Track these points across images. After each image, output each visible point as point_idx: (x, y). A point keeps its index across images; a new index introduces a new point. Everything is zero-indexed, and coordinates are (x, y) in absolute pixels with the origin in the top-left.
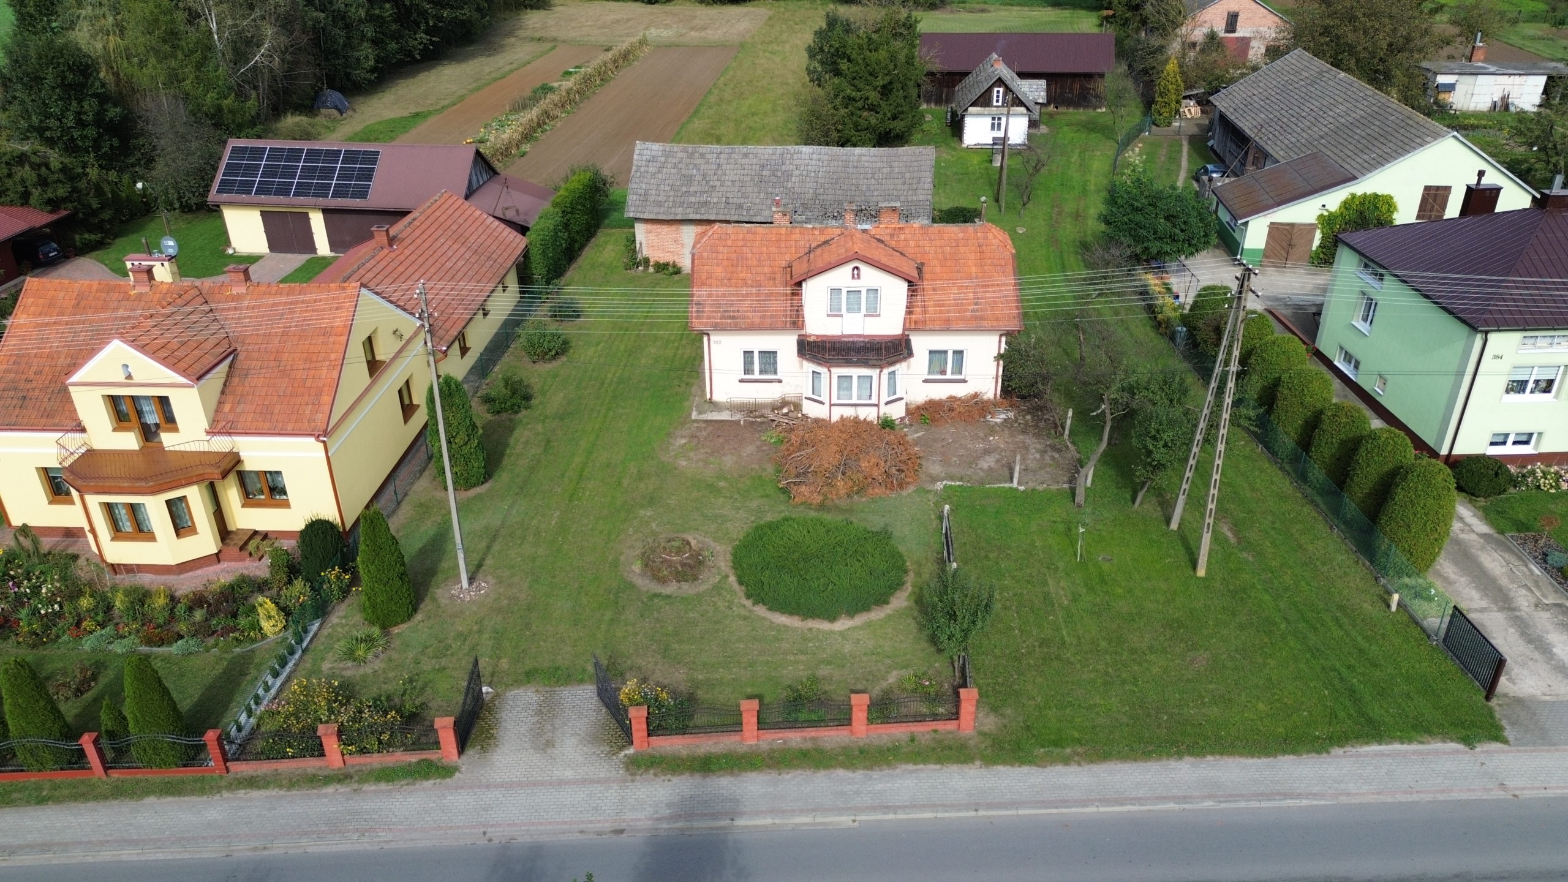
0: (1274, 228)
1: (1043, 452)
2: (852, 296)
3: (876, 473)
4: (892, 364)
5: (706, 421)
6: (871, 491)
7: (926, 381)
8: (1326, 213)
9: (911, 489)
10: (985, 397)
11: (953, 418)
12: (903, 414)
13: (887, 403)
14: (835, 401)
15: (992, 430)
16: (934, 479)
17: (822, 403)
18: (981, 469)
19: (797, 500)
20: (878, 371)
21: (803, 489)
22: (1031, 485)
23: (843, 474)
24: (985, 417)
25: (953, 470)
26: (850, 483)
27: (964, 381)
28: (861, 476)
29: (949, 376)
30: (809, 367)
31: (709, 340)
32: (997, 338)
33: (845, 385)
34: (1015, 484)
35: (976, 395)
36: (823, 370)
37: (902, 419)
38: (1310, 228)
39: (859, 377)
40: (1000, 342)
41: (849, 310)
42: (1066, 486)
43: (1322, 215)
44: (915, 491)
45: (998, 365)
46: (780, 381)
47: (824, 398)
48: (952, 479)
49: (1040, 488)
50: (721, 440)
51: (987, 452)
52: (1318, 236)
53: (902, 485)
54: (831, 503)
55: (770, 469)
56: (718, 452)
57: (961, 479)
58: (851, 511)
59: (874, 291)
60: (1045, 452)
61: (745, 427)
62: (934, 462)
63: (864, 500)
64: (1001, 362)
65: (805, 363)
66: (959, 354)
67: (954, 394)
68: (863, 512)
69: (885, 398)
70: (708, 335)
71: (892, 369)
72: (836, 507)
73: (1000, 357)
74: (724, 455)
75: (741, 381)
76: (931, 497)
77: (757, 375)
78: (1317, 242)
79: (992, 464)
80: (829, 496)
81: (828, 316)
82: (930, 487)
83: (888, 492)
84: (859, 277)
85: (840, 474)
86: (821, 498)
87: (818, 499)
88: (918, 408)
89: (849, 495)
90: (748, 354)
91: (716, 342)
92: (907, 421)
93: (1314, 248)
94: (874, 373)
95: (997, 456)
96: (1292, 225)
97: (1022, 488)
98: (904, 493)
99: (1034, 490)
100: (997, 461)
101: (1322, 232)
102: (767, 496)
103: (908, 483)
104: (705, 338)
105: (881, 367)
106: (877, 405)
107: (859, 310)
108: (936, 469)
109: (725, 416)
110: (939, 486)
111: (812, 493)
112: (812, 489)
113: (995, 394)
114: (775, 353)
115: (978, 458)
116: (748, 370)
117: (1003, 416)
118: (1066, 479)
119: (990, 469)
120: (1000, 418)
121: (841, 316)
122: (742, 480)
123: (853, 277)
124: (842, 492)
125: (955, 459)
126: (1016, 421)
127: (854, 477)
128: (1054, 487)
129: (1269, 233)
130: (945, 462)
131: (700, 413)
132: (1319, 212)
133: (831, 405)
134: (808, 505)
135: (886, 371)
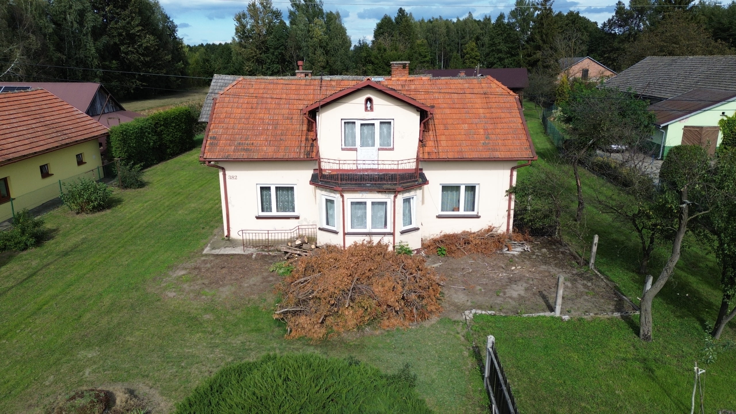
0: (687, 130)
1: (573, 281)
2: (365, 128)
3: (392, 299)
4: (407, 189)
5: (217, 255)
6: (386, 323)
7: (439, 217)
8: (725, 119)
9: (434, 319)
10: (499, 232)
11: (470, 250)
12: (419, 246)
13: (403, 233)
14: (348, 229)
15: (512, 260)
16: (460, 309)
17: (336, 233)
18: (511, 298)
19: (293, 334)
20: (392, 196)
21: (302, 319)
22: (576, 314)
23: (352, 300)
24: (501, 249)
25: (480, 299)
26: (361, 311)
27: (478, 217)
28: (374, 303)
29: (462, 212)
30: (323, 195)
31: (224, 175)
32: (509, 172)
33: (360, 213)
34: (557, 313)
35: (490, 230)
36: (336, 197)
37: (418, 251)
38: (714, 130)
39: (373, 203)
40: (511, 175)
41: (362, 145)
42: (617, 315)
43: (722, 120)
44: (439, 322)
45: (510, 199)
46: (297, 218)
47: (338, 226)
48: (480, 308)
49: (588, 317)
50: (224, 271)
51: (512, 281)
52: (720, 136)
53: (423, 315)
54: (335, 337)
55: (271, 298)
56: (217, 282)
57: (491, 308)
58: (361, 347)
59: (386, 123)
60: (575, 280)
61: (256, 259)
62: (456, 291)
63: (378, 332)
64: (513, 197)
65: (319, 192)
66: (471, 189)
67: (468, 230)
68: (375, 347)
69: (400, 227)
70: (223, 169)
71: (407, 195)
72: (342, 342)
73: (512, 191)
74: (223, 286)
75: (258, 218)
76: (459, 328)
77: (274, 212)
78: (719, 141)
79: (522, 293)
80: (335, 328)
81: (343, 149)
82: (457, 317)
83: (407, 323)
84: (372, 109)
85: (348, 301)
86: (323, 331)
87: (320, 332)
88: (435, 241)
89: (359, 328)
90: (265, 190)
91: (232, 178)
92: (423, 253)
93: (718, 146)
94: (388, 198)
95: (525, 285)
96: (701, 128)
97: (566, 317)
98: (427, 324)
99: (580, 320)
100: (527, 290)
101: (724, 133)
102: (258, 330)
103: (431, 312)
104: (221, 174)
105: (396, 192)
106: (393, 234)
107: (373, 145)
108: (460, 298)
109: (239, 251)
110: (469, 315)
111: (314, 324)
112: (314, 319)
113: (508, 229)
114: (292, 188)
115: (504, 287)
116: (265, 206)
117: (519, 249)
118: (612, 308)
119: (521, 297)
120: (516, 251)
121: (356, 150)
122: (234, 312)
123: (366, 108)
124: (351, 323)
125: (479, 288)
126: (533, 253)
127: (366, 303)
128: (603, 316)
129: (684, 134)
130: (469, 290)
131: (214, 248)
132: (721, 118)
133: (345, 234)
134: (306, 341)
135: (400, 198)
